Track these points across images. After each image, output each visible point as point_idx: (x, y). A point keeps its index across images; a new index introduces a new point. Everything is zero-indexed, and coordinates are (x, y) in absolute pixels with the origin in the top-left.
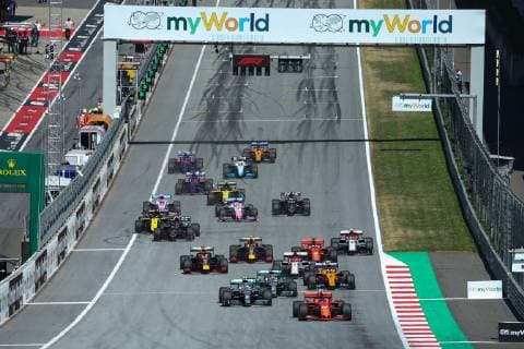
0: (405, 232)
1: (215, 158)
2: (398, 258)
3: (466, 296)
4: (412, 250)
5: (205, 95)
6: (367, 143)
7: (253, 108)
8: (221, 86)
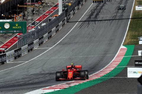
0: (131, 40)
1: (88, 25)
2: (125, 46)
3: (138, 55)
4: (130, 44)
5: (91, 10)
6: (130, 19)
7: (103, 13)
8: (96, 8)
